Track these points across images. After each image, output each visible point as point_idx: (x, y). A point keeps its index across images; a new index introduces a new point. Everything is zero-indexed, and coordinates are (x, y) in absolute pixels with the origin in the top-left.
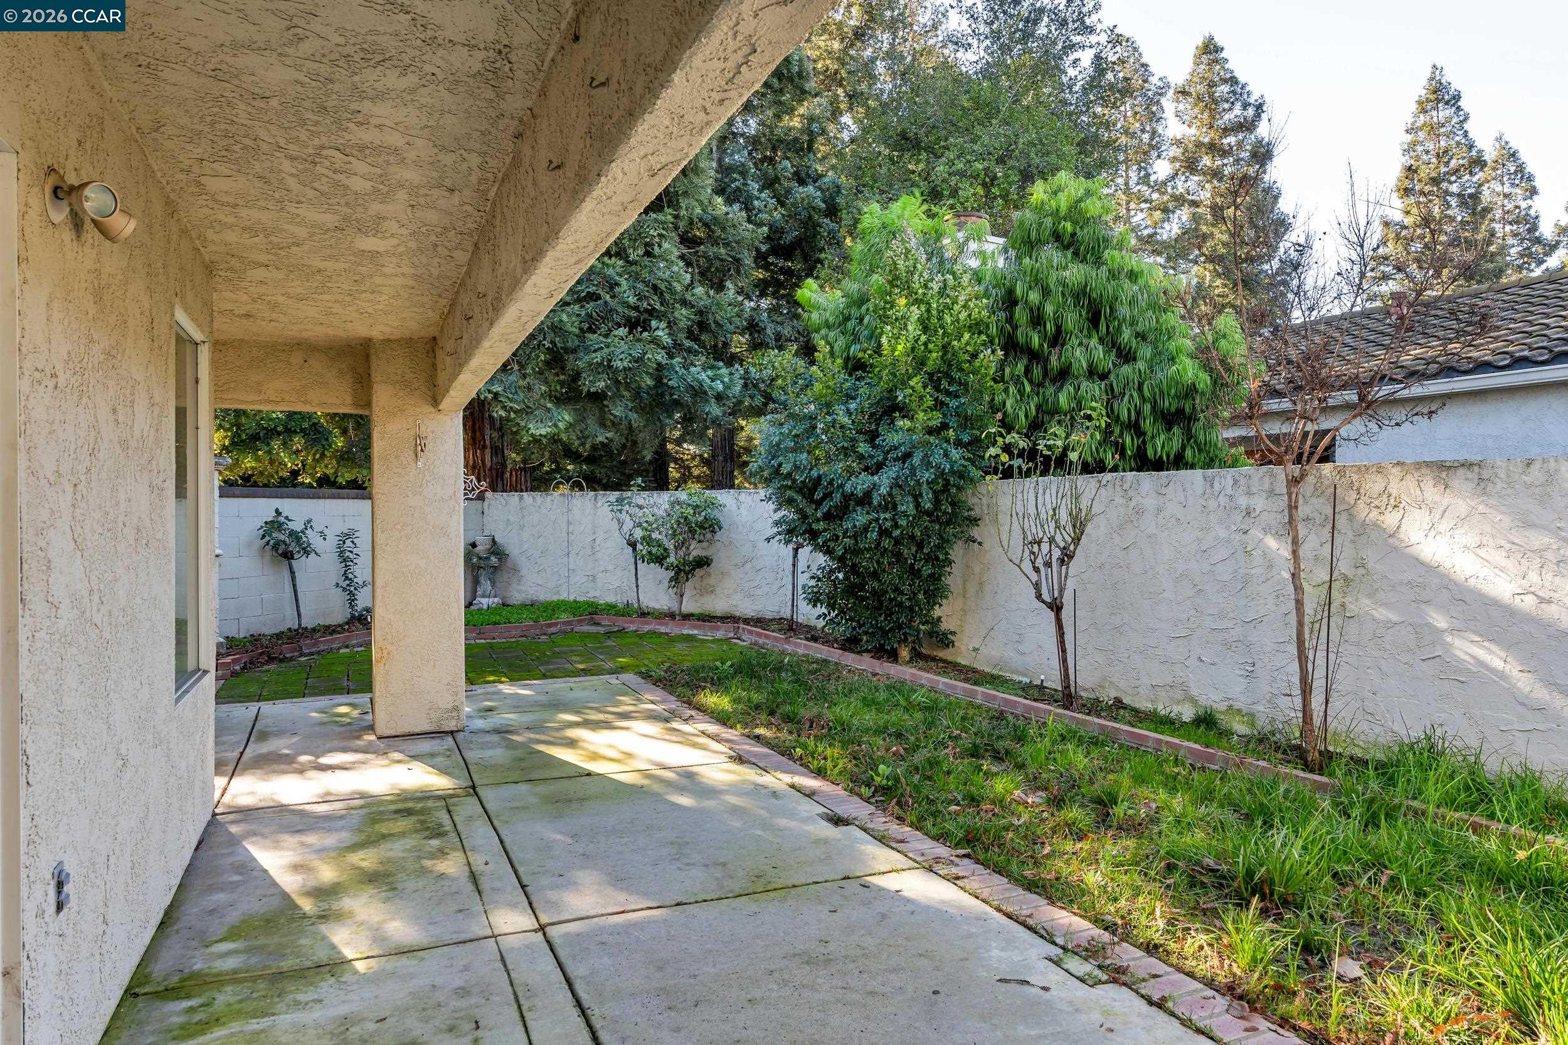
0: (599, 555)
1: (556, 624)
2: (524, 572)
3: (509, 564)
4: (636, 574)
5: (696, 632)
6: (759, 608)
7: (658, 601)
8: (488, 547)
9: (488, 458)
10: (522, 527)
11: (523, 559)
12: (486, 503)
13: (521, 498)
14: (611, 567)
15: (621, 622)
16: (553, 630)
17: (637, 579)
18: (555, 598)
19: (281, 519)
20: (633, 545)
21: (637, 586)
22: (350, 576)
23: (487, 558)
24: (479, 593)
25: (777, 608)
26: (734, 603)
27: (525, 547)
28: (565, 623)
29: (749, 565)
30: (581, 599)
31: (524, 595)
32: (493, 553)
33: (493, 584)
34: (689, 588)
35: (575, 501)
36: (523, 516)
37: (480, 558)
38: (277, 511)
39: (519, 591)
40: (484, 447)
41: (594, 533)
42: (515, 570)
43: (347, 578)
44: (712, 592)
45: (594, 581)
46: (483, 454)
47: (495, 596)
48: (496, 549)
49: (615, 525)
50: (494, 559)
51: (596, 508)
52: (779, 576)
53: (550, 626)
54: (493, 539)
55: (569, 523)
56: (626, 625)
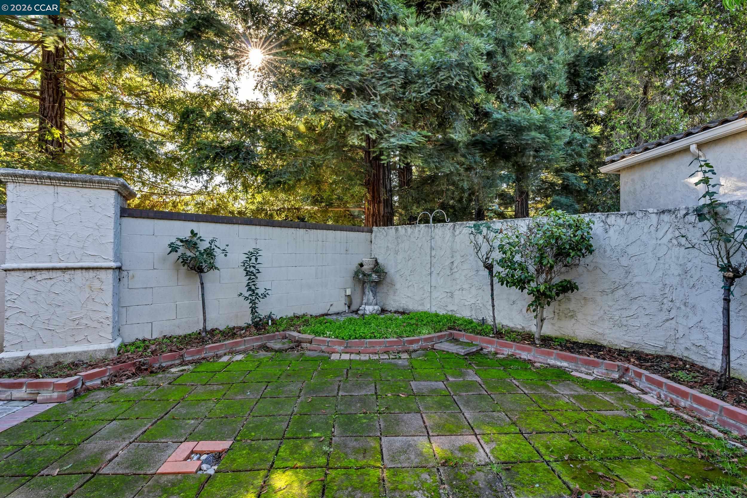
0: (457, 275)
1: (417, 341)
2: (398, 286)
3: (388, 280)
4: (492, 295)
5: (565, 364)
6: (636, 340)
7: (511, 319)
8: (372, 266)
9: (382, 209)
10: (397, 253)
11: (398, 276)
12: (373, 234)
13: (397, 230)
14: (466, 286)
15: (479, 341)
16: (415, 346)
17: (493, 299)
18: (420, 308)
19: (195, 239)
20: (489, 267)
21: (493, 306)
22: (253, 287)
23: (370, 275)
24: (364, 301)
25: (662, 344)
26: (600, 331)
27: (399, 267)
28: (426, 340)
29: (621, 292)
30: (442, 312)
31: (397, 304)
32: (376, 272)
33: (375, 295)
34: (548, 312)
35: (437, 230)
36: (398, 244)
37: (364, 275)
38: (192, 232)
39: (394, 301)
40: (380, 202)
41: (452, 257)
42: (392, 284)
43: (250, 289)
44: (572, 317)
45: (452, 297)
46: (379, 207)
47: (376, 304)
48: (377, 268)
49: (471, 250)
50: (374, 276)
51: (454, 235)
52: (665, 307)
53: (411, 342)
54: (376, 261)
55: (432, 248)
56: (484, 345)
